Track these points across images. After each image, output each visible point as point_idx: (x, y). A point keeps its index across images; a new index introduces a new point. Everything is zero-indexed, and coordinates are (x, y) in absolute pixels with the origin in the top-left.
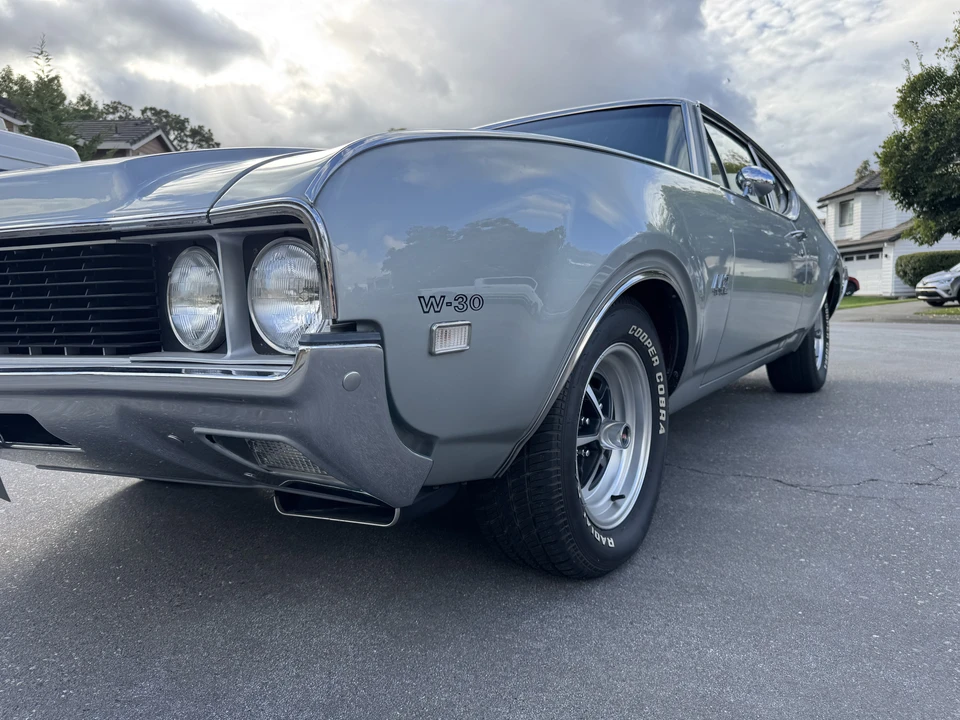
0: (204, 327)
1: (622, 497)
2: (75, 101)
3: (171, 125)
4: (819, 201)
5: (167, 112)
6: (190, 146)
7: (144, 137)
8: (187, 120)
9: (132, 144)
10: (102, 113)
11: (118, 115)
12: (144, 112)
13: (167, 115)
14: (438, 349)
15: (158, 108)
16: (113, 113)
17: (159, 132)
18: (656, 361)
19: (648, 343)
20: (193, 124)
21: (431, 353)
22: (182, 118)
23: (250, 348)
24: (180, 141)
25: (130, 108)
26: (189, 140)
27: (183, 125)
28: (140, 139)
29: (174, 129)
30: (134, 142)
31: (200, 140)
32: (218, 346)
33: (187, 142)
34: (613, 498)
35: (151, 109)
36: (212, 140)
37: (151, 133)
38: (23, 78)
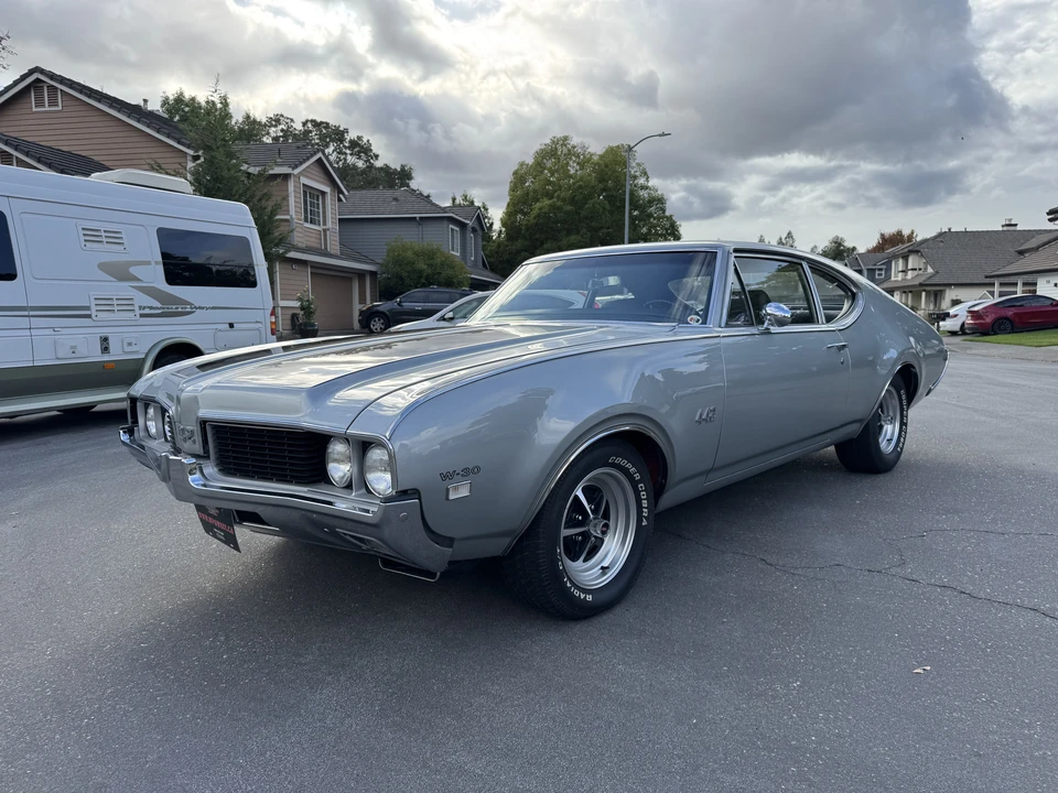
0: (343, 477)
1: (607, 568)
2: (241, 120)
3: (330, 137)
4: (1048, 214)
5: (328, 124)
6: (349, 157)
7: (305, 161)
8: (346, 131)
9: (293, 169)
10: (265, 125)
11: (280, 127)
12: (304, 124)
13: (327, 125)
14: (451, 497)
15: (319, 121)
16: (276, 126)
17: (320, 155)
18: (637, 477)
19: (629, 466)
20: (352, 135)
21: (447, 499)
22: (341, 129)
23: (364, 491)
24: (339, 153)
25: (292, 120)
26: (348, 151)
27: (343, 136)
28: (301, 163)
29: (332, 140)
30: (296, 167)
31: (359, 152)
32: (349, 486)
33: (346, 154)
34: (602, 568)
35: (312, 121)
36: (371, 150)
37: (312, 156)
38: (193, 99)
